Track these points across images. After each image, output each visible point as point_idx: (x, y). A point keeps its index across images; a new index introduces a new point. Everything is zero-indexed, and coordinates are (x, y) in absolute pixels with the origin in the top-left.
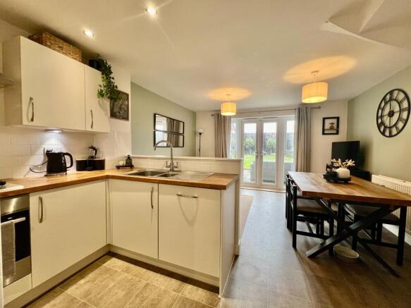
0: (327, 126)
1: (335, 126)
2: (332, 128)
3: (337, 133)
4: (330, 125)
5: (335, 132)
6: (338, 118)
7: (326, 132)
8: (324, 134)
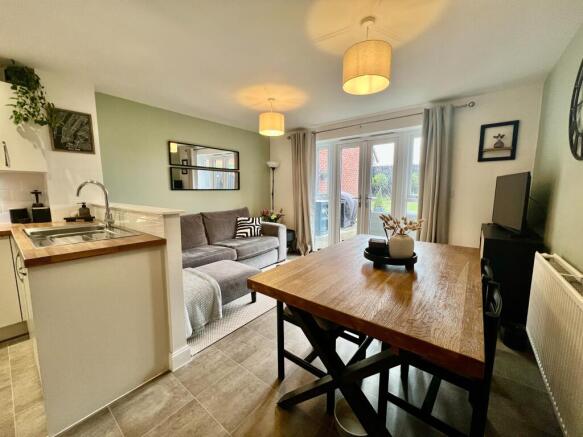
0: (490, 143)
1: (508, 142)
2: (499, 146)
3: (513, 157)
4: (496, 140)
5: (508, 154)
6: (516, 124)
7: (486, 156)
8: (481, 159)
